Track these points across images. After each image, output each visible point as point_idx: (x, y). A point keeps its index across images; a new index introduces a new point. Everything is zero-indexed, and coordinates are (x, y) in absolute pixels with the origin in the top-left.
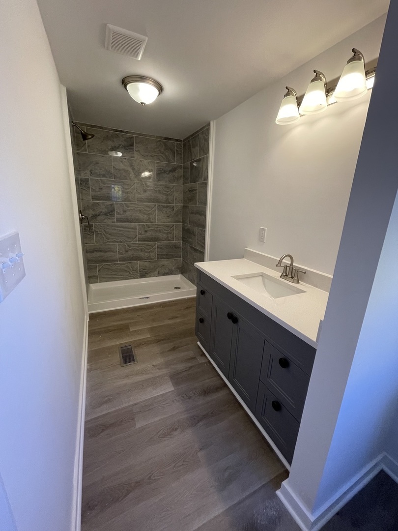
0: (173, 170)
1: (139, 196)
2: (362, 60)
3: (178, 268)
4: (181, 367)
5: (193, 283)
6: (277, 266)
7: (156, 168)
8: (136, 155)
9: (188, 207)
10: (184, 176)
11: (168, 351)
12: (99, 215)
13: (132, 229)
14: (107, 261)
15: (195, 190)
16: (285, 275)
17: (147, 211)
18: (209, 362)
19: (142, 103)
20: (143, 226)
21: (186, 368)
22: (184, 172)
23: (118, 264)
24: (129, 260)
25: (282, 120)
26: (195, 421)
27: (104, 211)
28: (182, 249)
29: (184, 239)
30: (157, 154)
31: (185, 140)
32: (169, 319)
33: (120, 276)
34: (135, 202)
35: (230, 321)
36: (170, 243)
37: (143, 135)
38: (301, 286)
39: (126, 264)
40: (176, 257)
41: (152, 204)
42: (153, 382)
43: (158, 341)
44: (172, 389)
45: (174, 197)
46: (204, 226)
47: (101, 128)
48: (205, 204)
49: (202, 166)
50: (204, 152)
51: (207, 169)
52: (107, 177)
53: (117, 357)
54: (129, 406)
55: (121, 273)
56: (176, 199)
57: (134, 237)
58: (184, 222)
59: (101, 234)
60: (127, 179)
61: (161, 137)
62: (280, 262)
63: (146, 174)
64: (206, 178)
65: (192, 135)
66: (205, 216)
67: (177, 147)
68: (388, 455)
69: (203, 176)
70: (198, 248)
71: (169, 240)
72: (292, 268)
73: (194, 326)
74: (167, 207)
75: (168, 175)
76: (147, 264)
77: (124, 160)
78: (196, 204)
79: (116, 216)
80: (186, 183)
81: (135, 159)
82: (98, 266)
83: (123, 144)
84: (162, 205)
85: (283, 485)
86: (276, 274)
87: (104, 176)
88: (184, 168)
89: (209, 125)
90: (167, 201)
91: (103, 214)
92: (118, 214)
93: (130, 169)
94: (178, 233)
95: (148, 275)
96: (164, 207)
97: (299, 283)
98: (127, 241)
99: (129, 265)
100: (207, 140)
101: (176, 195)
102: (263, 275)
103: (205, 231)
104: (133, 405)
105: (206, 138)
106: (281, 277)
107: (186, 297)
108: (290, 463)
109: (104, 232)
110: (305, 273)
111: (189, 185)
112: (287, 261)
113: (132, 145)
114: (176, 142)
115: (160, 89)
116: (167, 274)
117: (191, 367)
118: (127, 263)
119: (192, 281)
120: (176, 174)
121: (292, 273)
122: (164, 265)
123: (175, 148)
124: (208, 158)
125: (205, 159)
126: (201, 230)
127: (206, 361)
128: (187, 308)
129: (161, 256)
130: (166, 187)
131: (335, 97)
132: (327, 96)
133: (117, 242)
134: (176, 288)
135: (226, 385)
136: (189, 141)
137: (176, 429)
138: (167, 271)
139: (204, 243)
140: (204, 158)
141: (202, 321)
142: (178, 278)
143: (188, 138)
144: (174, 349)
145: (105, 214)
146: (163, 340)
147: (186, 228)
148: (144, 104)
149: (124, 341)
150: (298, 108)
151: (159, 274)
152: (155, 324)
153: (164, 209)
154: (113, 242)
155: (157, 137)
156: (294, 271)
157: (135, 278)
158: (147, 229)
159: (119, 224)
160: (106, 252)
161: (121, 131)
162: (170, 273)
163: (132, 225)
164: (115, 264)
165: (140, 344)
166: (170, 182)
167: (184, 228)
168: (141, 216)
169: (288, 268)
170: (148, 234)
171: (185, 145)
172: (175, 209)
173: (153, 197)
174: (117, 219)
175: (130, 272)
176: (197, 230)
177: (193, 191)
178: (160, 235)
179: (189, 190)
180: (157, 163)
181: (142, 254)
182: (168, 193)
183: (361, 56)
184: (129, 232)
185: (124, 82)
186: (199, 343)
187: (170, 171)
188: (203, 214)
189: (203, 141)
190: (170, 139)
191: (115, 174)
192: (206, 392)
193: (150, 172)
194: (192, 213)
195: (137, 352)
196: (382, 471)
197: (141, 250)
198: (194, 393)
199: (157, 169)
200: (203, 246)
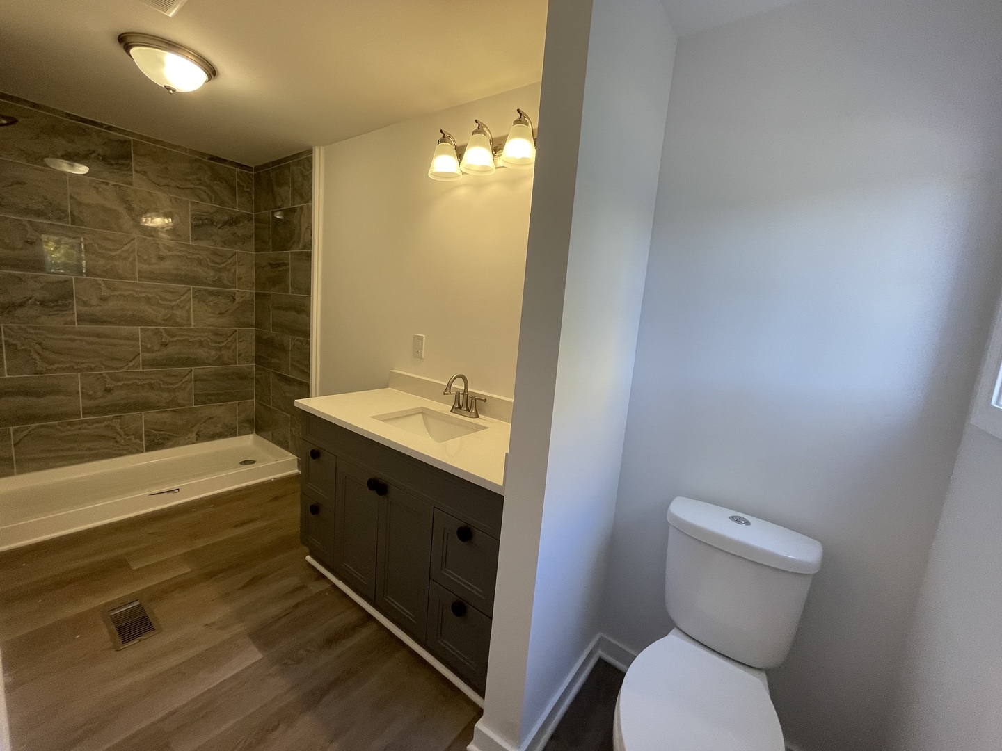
0: (233, 222)
1: (145, 267)
2: (530, 124)
3: (248, 421)
4: (275, 610)
5: (286, 448)
6: (444, 394)
7: (190, 213)
8: (135, 178)
9: (269, 295)
10: (256, 235)
11: (240, 589)
12: (22, 305)
13: (125, 338)
14: (47, 417)
15: (285, 264)
16: (457, 408)
17: (166, 300)
18: (334, 586)
19: (168, 88)
20: (157, 332)
21: (286, 610)
22: (257, 228)
23: (83, 422)
24: (115, 412)
25: (437, 174)
26: (313, 699)
27: (37, 295)
28: (257, 380)
29: (259, 360)
30: (192, 186)
31: (257, 168)
32: (236, 526)
33: (87, 453)
34: (136, 279)
35: (374, 494)
36: (226, 369)
37: (155, 142)
38: (482, 420)
39: (104, 420)
40: (241, 398)
41: (181, 287)
42: (210, 659)
43: (211, 575)
44: (260, 656)
45: (234, 274)
46: (307, 334)
47: (36, 106)
48: (308, 291)
49: (300, 222)
50: (302, 197)
51: (309, 228)
52: (50, 219)
53: (104, 634)
54: (154, 724)
55: (88, 445)
56: (239, 279)
57: (133, 356)
58: (257, 325)
59: (26, 350)
60: (110, 228)
61: (203, 154)
62: (449, 387)
63: (158, 221)
64: (309, 245)
65: (274, 163)
66: (308, 314)
67: (239, 178)
68: (604, 636)
69: (301, 240)
70: (294, 375)
71: (224, 363)
72: (468, 395)
73: (297, 529)
74: (218, 294)
75: (220, 231)
76: (166, 417)
77: (103, 186)
78: (288, 292)
79: (76, 308)
80: (264, 250)
81: (134, 187)
82: (16, 431)
83: (100, 150)
84: (206, 290)
85: (478, 729)
86: (445, 408)
87: (39, 214)
88: (257, 220)
89: (310, 151)
90: (218, 282)
91: (34, 304)
92: (85, 304)
93: (121, 209)
94: (245, 345)
95: (170, 443)
96: (211, 293)
97: (478, 417)
98: (108, 367)
99: (116, 424)
100: (308, 178)
101: (239, 270)
102: (423, 412)
103: (308, 343)
104: (162, 720)
105: (306, 173)
106: (451, 411)
107: (272, 477)
108: (482, 694)
109: (37, 346)
110: (485, 400)
111: (272, 253)
112: (458, 386)
113: (128, 157)
114: (238, 170)
115: (212, 72)
116: (221, 435)
117: (296, 606)
118: (109, 419)
119: (283, 444)
120: (240, 231)
121: (467, 404)
122: (212, 418)
123: (237, 180)
124: (310, 209)
125: (305, 210)
126: (298, 340)
127: (328, 586)
128: (276, 499)
129: (204, 398)
130: (215, 253)
131: (503, 161)
132: (494, 156)
133: (79, 370)
134: (245, 463)
135: (370, 618)
136: (268, 172)
137: (274, 729)
138: (219, 429)
139: (308, 366)
140: (302, 208)
141: (315, 509)
142: (247, 442)
143: (266, 165)
144: (254, 581)
145: (43, 303)
146: (222, 571)
147: (265, 337)
148: (173, 91)
149: (118, 594)
150: (460, 163)
151: (200, 438)
152: (200, 544)
153: (211, 298)
154: (64, 369)
155: (191, 151)
156: (470, 400)
157: (132, 453)
158: (166, 339)
159: (85, 327)
160: (39, 395)
161: (95, 123)
162: (229, 432)
163: (126, 330)
164: (70, 424)
165: (161, 593)
166: (225, 243)
167: (258, 340)
168: (150, 311)
169: (461, 396)
170: (172, 350)
171: (258, 177)
172: (238, 299)
173: (183, 273)
174: (78, 315)
175: (119, 439)
176: (290, 341)
177: (279, 265)
178: (202, 353)
179: (270, 264)
180: (193, 203)
181: (152, 396)
182: (222, 266)
183: (527, 119)
184: (115, 345)
185: (126, 41)
186: (308, 558)
187: (225, 223)
188: (304, 309)
189: (300, 179)
190: (223, 161)
191: (75, 213)
192: (332, 640)
193: (166, 215)
194: (278, 308)
195: (158, 612)
196: (600, 660)
197: (151, 386)
198: (308, 651)
199: (193, 215)
200: (306, 373)
